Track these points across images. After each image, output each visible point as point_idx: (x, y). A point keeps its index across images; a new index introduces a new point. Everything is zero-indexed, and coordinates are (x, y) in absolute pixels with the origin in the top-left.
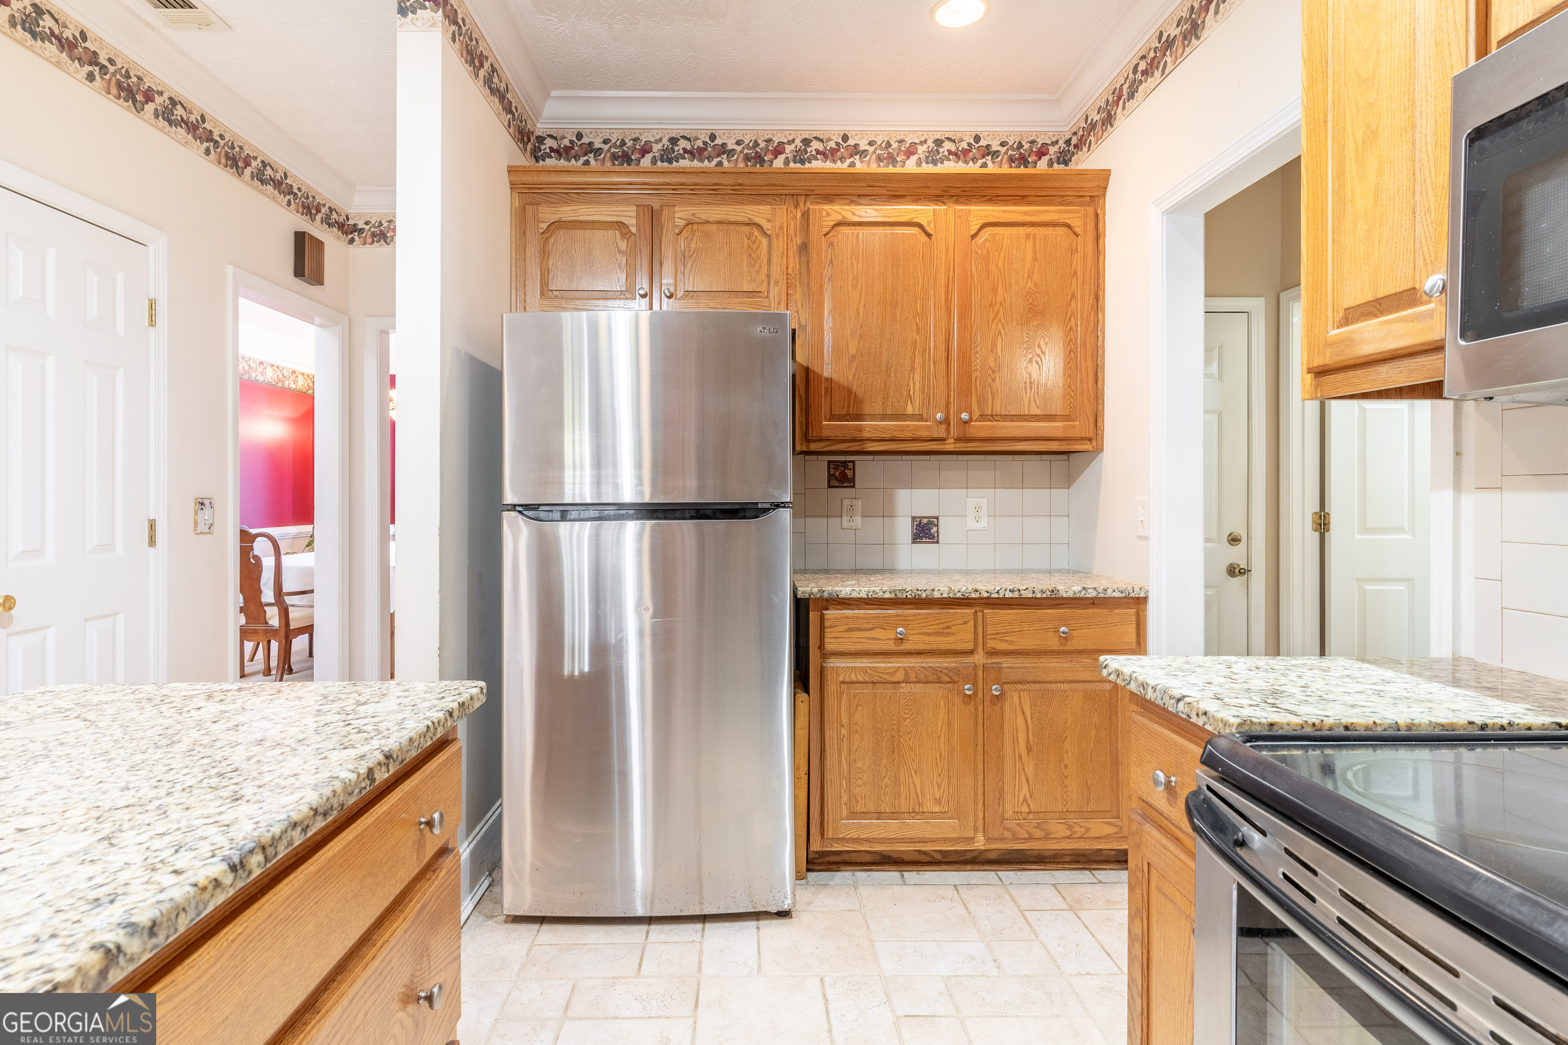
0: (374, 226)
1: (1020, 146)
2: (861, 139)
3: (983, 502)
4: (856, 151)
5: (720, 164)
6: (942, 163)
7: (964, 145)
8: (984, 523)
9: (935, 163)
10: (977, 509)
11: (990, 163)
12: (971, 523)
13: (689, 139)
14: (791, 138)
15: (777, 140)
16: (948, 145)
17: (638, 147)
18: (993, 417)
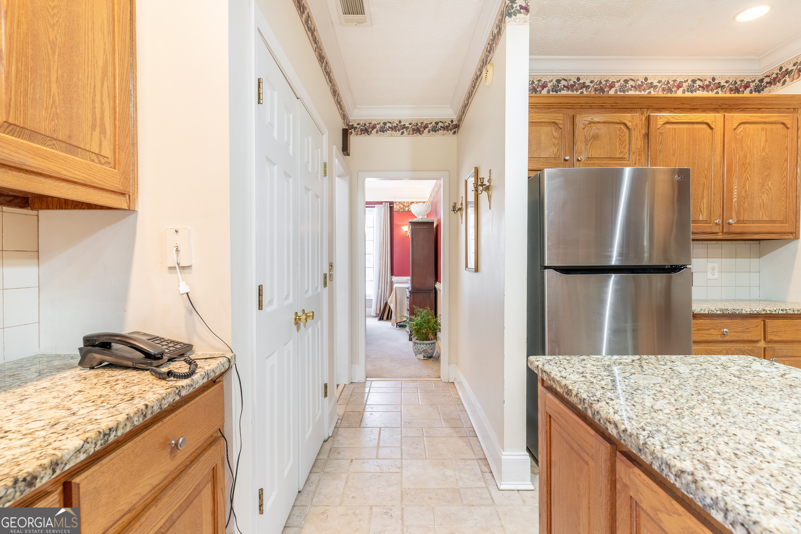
0: (362, 126)
1: (736, 83)
2: (654, 79)
3: (716, 265)
4: (651, 86)
5: (582, 92)
6: (695, 92)
7: (707, 83)
8: (717, 275)
9: (692, 92)
10: (713, 269)
11: (720, 92)
12: (710, 276)
13: (566, 80)
14: (618, 79)
15: (611, 81)
16: (699, 83)
17: (540, 84)
18: (743, 222)
